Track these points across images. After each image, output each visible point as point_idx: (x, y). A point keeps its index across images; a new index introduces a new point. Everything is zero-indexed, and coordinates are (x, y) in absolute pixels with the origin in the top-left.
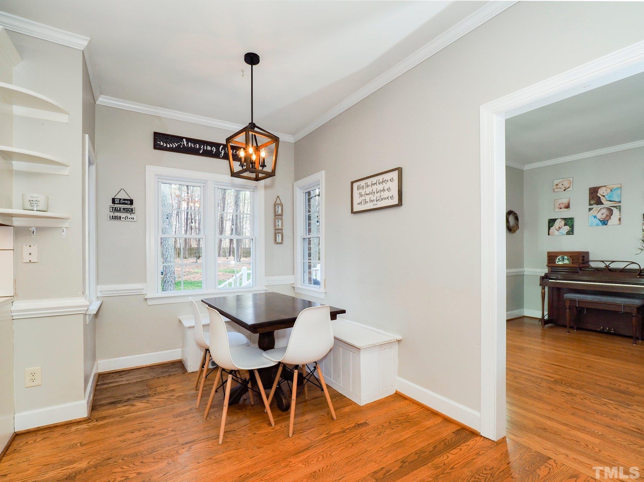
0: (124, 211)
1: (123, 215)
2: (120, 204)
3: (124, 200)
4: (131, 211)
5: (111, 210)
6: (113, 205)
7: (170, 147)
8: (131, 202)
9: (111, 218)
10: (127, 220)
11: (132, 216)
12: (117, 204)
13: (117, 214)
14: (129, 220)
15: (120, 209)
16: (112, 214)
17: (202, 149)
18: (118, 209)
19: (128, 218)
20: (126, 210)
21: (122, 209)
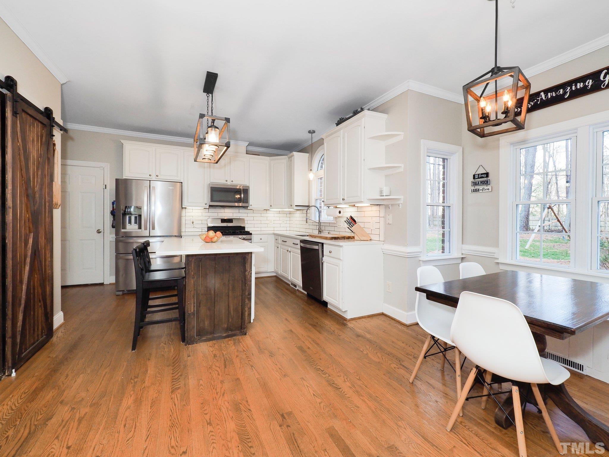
0: (481, 184)
1: (481, 187)
2: (479, 178)
3: (482, 174)
4: (487, 183)
5: (472, 185)
6: (474, 180)
7: (532, 106)
8: (487, 174)
9: (472, 191)
10: (484, 191)
11: (489, 187)
12: (476, 179)
13: (477, 187)
14: (485, 191)
15: (478, 183)
16: (473, 188)
17: (569, 93)
18: (477, 183)
19: (485, 190)
20: (483, 183)
21: (480, 183)
